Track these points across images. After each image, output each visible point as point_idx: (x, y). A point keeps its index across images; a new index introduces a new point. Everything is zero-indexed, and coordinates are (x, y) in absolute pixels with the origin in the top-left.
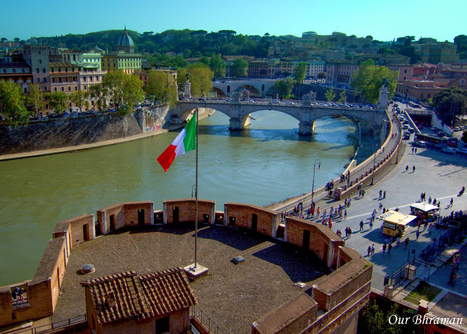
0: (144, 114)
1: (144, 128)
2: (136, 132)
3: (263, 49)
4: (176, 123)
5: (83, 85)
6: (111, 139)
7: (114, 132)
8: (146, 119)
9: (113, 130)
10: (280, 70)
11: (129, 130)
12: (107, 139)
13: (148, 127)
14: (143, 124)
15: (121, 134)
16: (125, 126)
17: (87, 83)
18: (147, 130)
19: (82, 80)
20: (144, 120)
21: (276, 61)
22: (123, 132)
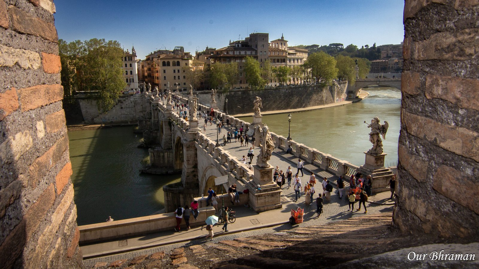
0: (336, 88)
1: (336, 98)
2: (330, 102)
3: (376, 53)
4: (352, 97)
5: (289, 65)
6: (316, 106)
7: (317, 100)
8: (337, 91)
9: (317, 99)
10: (399, 66)
11: (326, 99)
12: (313, 105)
13: (338, 99)
14: (335, 96)
15: (321, 102)
16: (324, 96)
17: (291, 64)
18: (337, 100)
19: (288, 62)
20: (336, 92)
21: (395, 60)
22: (323, 101)
